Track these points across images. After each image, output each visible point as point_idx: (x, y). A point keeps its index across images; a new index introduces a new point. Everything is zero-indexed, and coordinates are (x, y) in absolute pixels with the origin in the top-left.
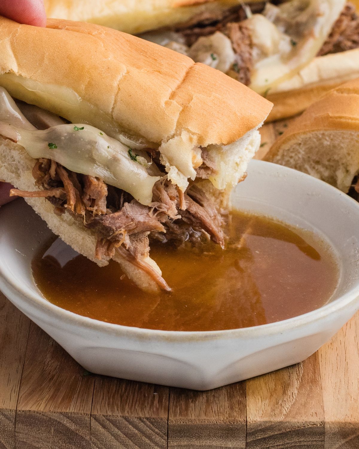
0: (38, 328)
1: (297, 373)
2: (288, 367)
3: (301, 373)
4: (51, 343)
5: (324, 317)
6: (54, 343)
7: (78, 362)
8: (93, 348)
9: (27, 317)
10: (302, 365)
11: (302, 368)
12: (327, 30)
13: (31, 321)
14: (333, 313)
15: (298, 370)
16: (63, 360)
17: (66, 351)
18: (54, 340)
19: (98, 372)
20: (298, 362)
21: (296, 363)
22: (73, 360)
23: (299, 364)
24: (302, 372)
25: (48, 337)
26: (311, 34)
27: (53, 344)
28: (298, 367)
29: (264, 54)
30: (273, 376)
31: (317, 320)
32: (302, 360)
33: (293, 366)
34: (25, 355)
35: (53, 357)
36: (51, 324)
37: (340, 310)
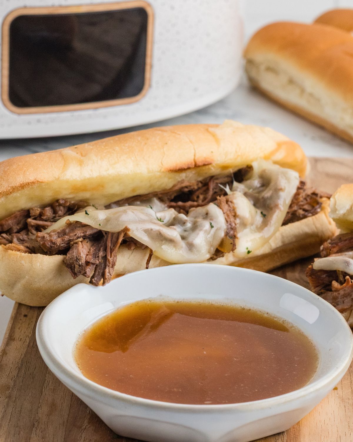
0: (78, 399)
1: (282, 440)
2: (274, 435)
3: (285, 440)
4: (88, 412)
5: (304, 396)
6: (90, 411)
7: (110, 427)
8: (121, 416)
9: (70, 390)
10: (286, 434)
11: (286, 436)
12: (288, 201)
13: (73, 393)
14: (311, 393)
15: (282, 437)
16: (97, 425)
17: (100, 418)
18: (91, 410)
19: (125, 436)
20: (283, 431)
21: (281, 432)
22: (105, 425)
23: (283, 432)
24: (286, 438)
25: (86, 407)
26: (277, 206)
27: (89, 413)
28: (283, 434)
29: (244, 225)
30: (263, 441)
31: (299, 398)
32: (286, 430)
33: (279, 434)
34: (67, 421)
35: (89, 423)
36: (89, 397)
37: (317, 390)
